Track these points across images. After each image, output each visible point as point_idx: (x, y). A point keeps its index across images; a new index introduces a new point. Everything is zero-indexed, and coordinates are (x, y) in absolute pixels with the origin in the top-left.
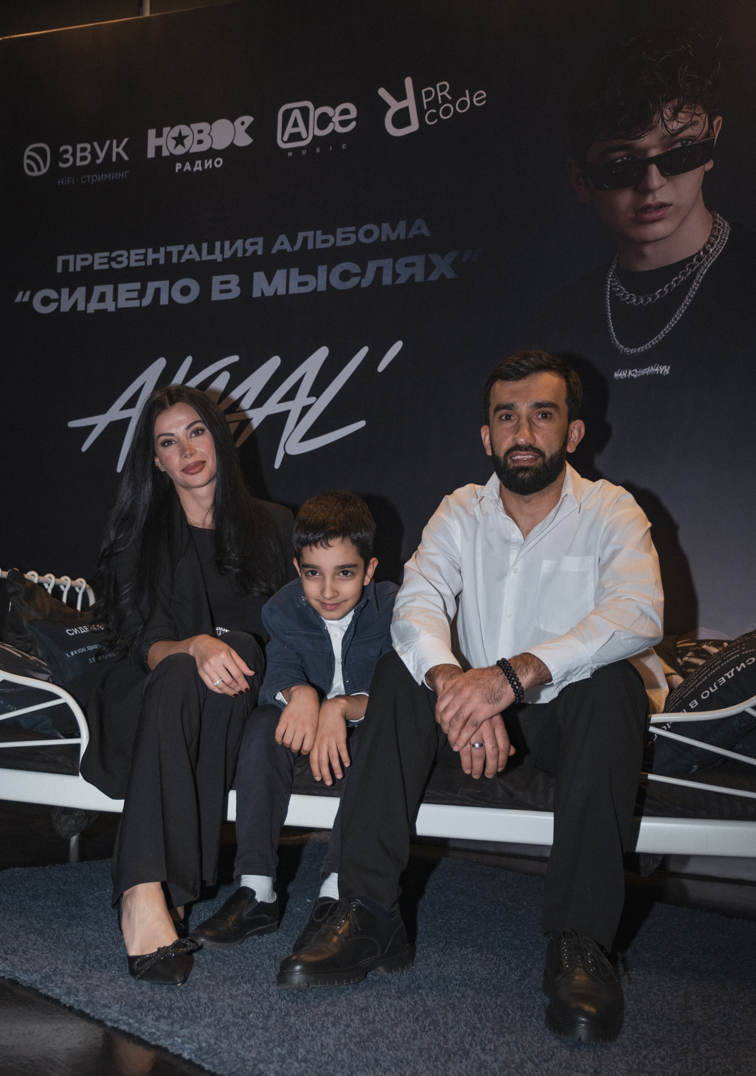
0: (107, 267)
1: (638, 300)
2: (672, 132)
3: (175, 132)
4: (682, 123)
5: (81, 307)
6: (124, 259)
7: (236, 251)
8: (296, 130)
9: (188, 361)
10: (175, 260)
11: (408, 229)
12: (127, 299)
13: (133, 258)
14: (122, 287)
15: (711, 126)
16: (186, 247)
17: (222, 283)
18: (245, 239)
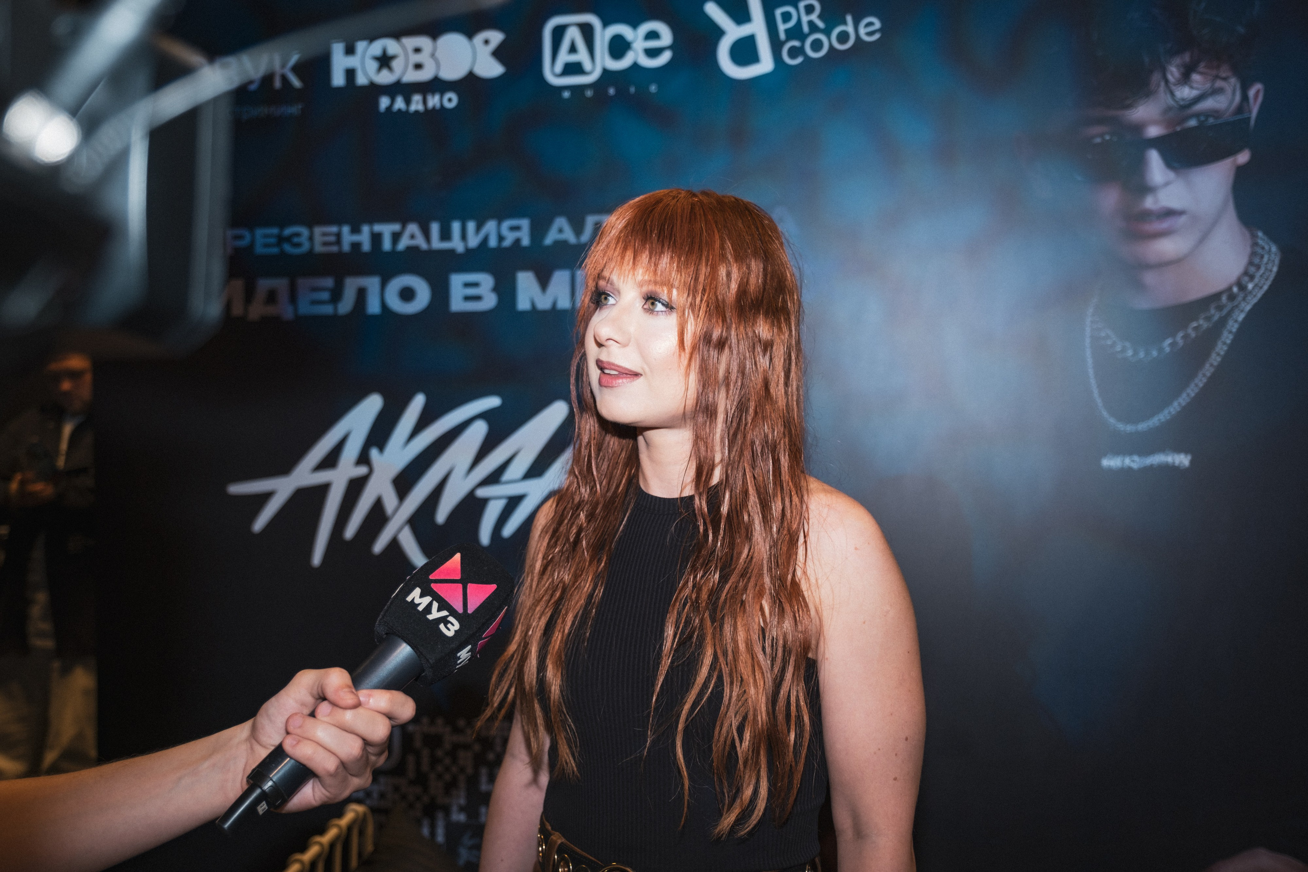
0: (275, 250)
1: (1136, 353)
2: (1182, 103)
3: (376, 48)
4: (1197, 89)
5: (238, 310)
6: (304, 240)
7: (485, 240)
8: (573, 58)
9: (419, 401)
10: (387, 245)
12: (313, 303)
13: (318, 238)
14: (304, 284)
15: (1245, 97)
16: (404, 227)
17: (467, 285)
18: (500, 219)
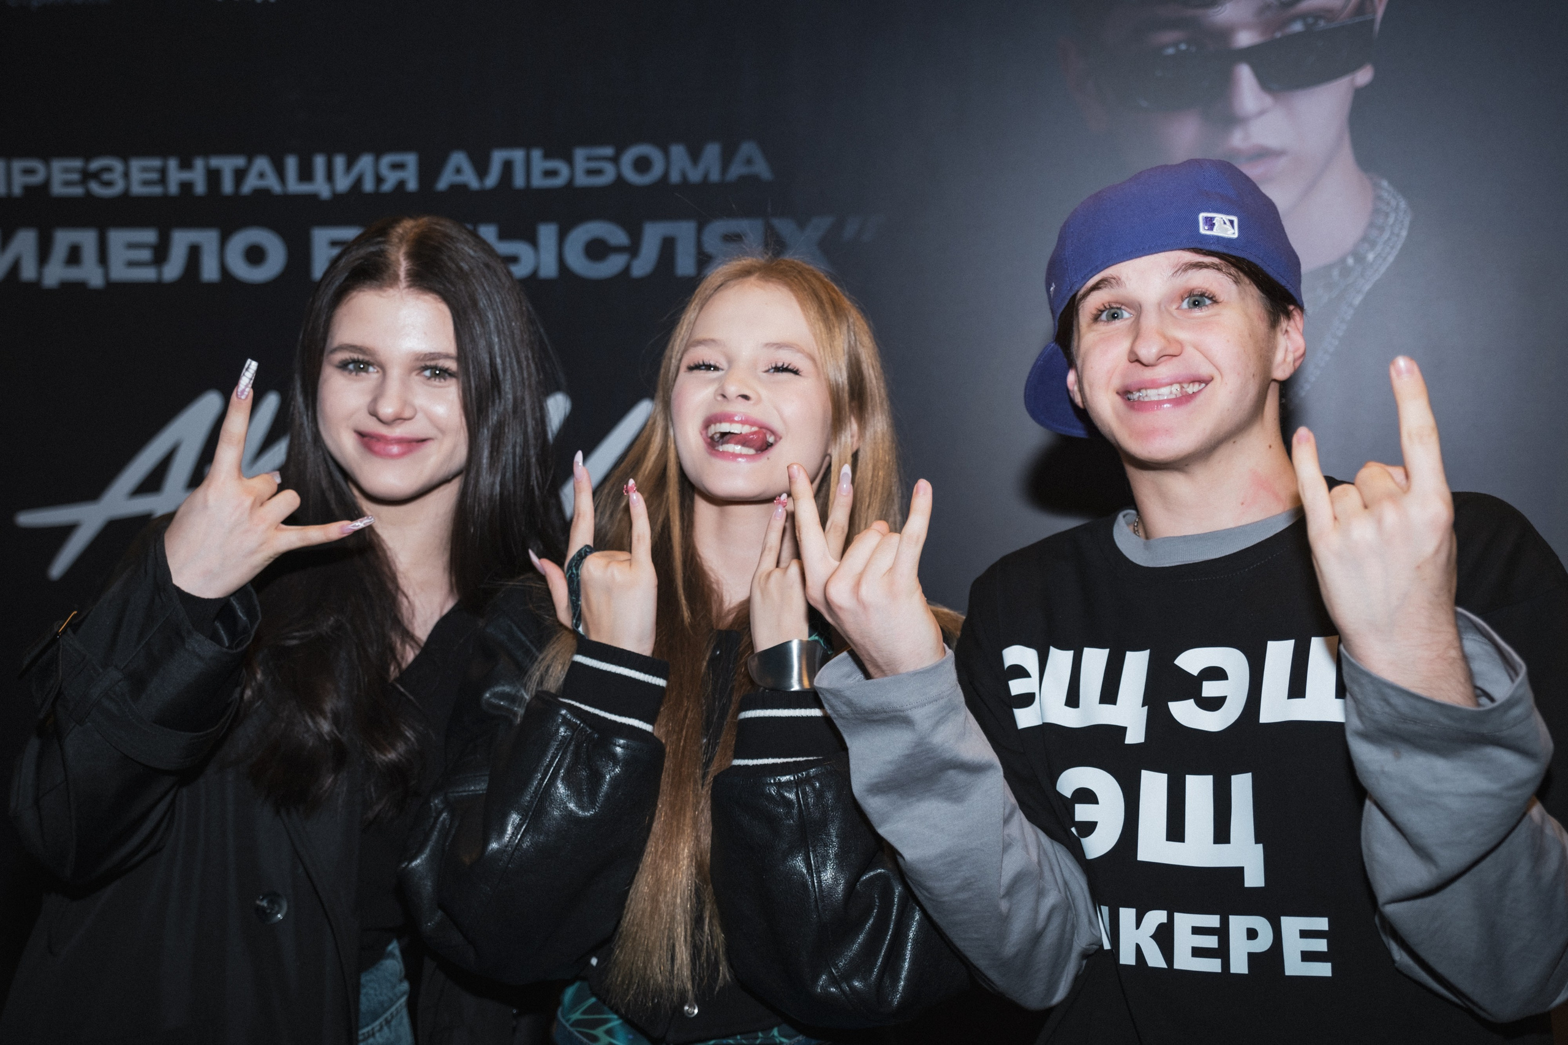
0: (77, 191)
5: (28, 272)
6: (116, 176)
7: (359, 181)
10: (228, 186)
11: (726, 160)
12: (132, 264)
13: (136, 176)
14: (118, 238)
16: (250, 162)
17: (334, 243)
18: (378, 155)
